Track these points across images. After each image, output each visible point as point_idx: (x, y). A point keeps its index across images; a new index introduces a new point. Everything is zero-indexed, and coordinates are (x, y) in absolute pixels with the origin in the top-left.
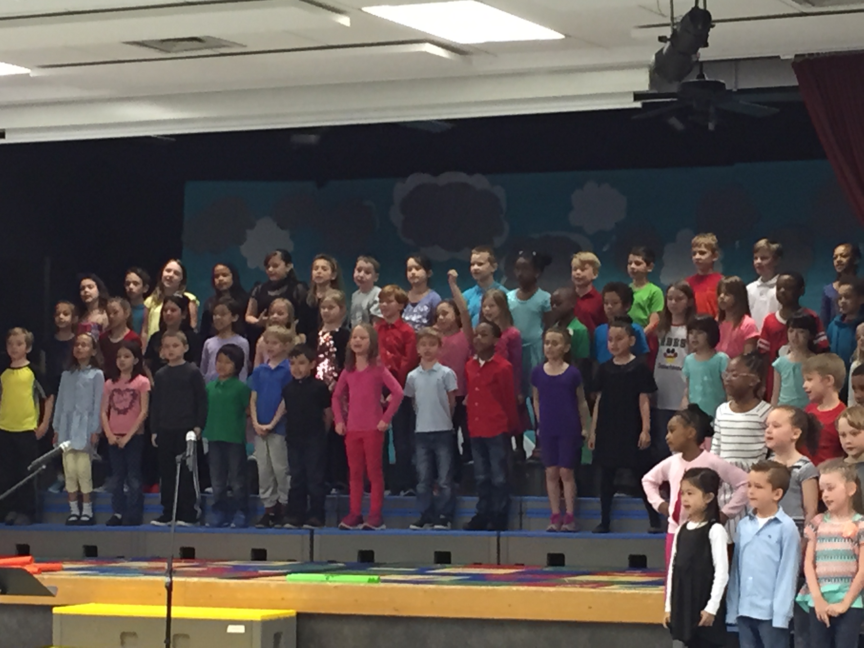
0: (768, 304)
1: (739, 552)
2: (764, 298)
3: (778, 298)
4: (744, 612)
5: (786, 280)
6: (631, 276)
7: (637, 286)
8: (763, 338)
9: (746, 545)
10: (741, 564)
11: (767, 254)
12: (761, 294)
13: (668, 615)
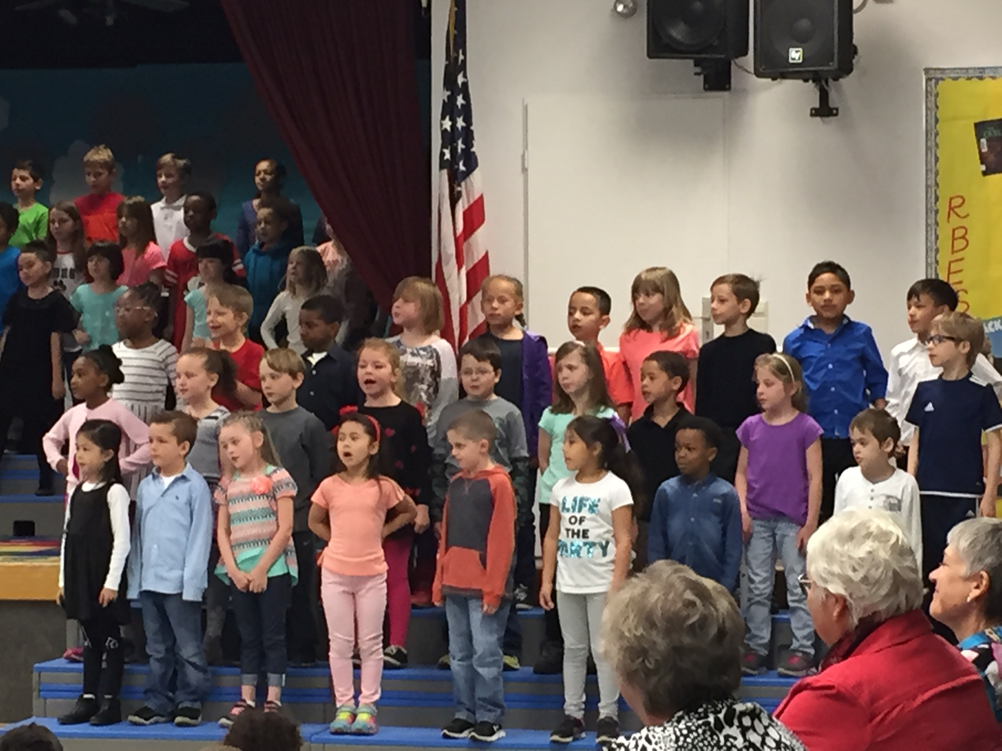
0: (174, 229)
1: (141, 516)
2: (169, 223)
3: (186, 222)
4: (149, 586)
5: (195, 201)
6: (16, 194)
7: (22, 206)
8: (170, 269)
9: (149, 510)
10: (144, 531)
11: (173, 172)
12: (166, 218)
13: (62, 592)
